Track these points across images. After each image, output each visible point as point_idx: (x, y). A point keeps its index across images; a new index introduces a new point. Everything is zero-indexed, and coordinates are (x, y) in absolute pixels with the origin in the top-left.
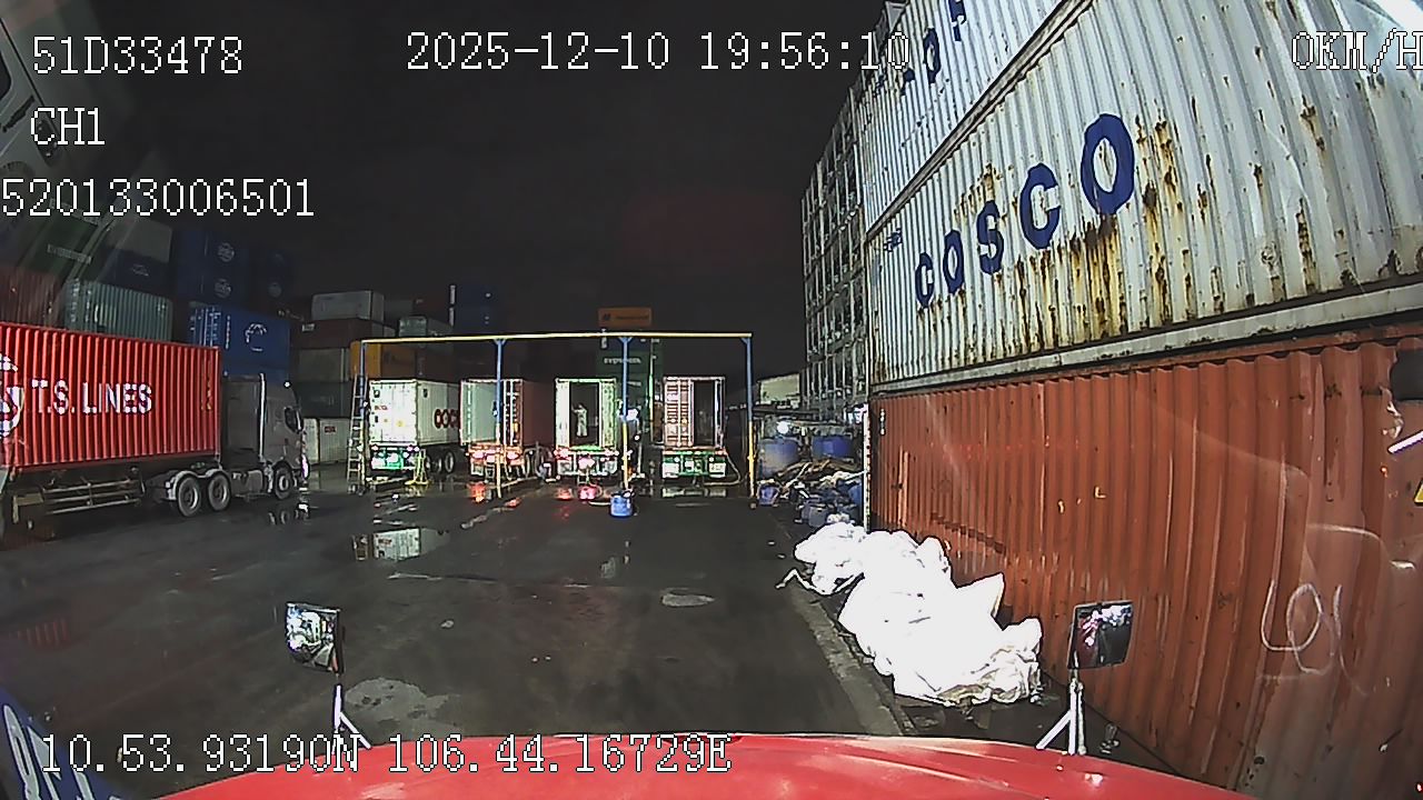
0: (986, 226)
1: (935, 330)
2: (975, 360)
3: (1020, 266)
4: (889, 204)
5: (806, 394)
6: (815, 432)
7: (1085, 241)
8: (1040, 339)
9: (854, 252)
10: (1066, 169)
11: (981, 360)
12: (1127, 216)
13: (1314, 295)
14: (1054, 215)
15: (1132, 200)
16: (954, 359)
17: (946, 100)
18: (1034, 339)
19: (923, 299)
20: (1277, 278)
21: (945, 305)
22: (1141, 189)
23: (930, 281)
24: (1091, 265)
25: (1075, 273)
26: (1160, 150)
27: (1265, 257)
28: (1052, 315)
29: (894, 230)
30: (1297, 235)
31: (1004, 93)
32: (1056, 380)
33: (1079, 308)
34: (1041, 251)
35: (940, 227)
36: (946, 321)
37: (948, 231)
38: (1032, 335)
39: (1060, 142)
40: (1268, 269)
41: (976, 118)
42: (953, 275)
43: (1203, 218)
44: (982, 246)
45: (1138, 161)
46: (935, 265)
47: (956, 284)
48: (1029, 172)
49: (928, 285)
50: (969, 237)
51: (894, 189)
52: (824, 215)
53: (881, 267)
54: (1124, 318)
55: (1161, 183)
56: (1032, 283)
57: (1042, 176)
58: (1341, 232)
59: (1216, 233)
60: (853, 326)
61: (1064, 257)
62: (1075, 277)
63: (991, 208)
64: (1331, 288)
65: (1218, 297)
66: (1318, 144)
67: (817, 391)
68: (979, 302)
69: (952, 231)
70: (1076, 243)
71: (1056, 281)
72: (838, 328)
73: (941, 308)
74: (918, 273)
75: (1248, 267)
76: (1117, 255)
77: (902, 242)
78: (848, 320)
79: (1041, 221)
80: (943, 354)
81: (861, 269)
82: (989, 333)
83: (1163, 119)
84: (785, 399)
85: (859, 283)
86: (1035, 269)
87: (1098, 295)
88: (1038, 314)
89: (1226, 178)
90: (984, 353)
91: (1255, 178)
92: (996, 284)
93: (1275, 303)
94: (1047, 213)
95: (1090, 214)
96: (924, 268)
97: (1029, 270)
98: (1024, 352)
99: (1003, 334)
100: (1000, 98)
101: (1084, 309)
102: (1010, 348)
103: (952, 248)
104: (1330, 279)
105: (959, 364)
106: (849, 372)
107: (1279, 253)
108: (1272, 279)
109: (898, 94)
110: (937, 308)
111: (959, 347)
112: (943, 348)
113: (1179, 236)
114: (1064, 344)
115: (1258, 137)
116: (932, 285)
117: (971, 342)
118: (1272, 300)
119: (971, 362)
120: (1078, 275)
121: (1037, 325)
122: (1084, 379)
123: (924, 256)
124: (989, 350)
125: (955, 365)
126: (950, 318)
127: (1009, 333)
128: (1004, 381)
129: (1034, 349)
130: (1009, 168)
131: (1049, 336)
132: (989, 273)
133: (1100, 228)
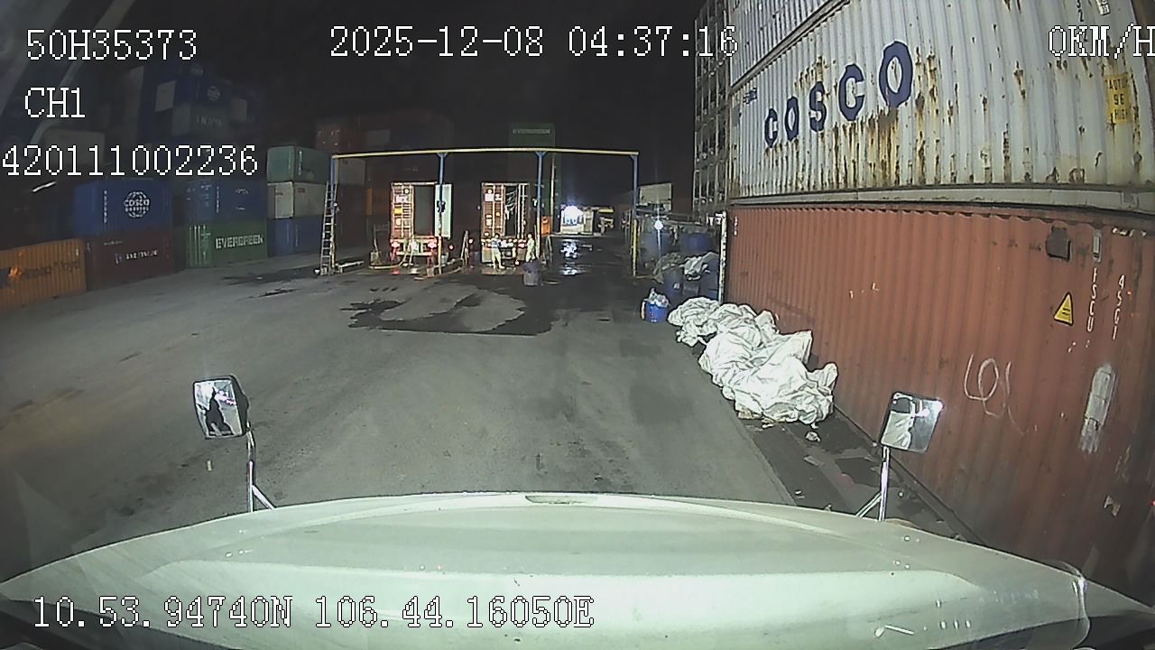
0: (815, 98)
1: (777, 165)
2: (803, 189)
3: (836, 130)
4: (748, 69)
6: (684, 230)
7: (877, 121)
8: (846, 181)
9: (721, 93)
10: (870, 70)
11: (806, 188)
12: (905, 110)
13: (1007, 184)
14: (860, 100)
15: (909, 101)
16: (788, 187)
18: (841, 180)
19: (770, 142)
20: (989, 169)
21: (785, 148)
22: (915, 95)
23: (775, 130)
24: (880, 138)
25: (870, 141)
26: (929, 73)
27: (982, 155)
28: (854, 166)
29: (751, 89)
30: (1003, 146)
32: (853, 210)
33: (871, 164)
34: (850, 122)
35: (784, 93)
36: (784, 159)
37: (790, 97)
38: (840, 177)
39: (868, 53)
40: (983, 161)
41: (813, 24)
42: (791, 128)
43: (950, 122)
44: (813, 112)
45: (915, 77)
46: (779, 119)
47: (793, 134)
48: (846, 68)
49: (774, 132)
50: (804, 104)
51: (753, 59)
53: (740, 114)
54: (897, 176)
55: (928, 93)
56: (842, 142)
57: (854, 72)
58: (1028, 149)
59: (956, 135)
60: (717, 150)
61: (864, 129)
62: (870, 144)
63: (820, 87)
64: (1018, 181)
65: (954, 173)
66: (1022, 93)
68: (807, 149)
69: (793, 97)
70: (872, 121)
71: (858, 144)
72: (705, 150)
73: (781, 149)
74: (767, 122)
75: (973, 157)
76: (897, 135)
77: (756, 98)
78: (713, 145)
79: (851, 102)
80: (781, 182)
81: (725, 109)
82: (812, 171)
83: (933, 54)
84: (658, 202)
85: (723, 117)
86: (845, 134)
87: (883, 157)
88: (845, 164)
89: (965, 101)
90: (809, 185)
91: (982, 105)
92: (820, 139)
93: (985, 183)
94: (856, 98)
95: (883, 105)
96: (771, 120)
97: (841, 134)
98: (835, 188)
99: (822, 174)
101: (874, 165)
102: (826, 184)
103: (792, 110)
104: (1017, 176)
105: (791, 189)
106: (712, 185)
107: (991, 154)
108: (987, 169)
110: (779, 149)
111: (792, 179)
112: (782, 177)
113: (935, 129)
114: (861, 187)
115: (987, 80)
116: (776, 132)
117: (800, 176)
118: (983, 182)
119: (799, 190)
120: (872, 143)
121: (844, 171)
122: (871, 212)
123: (771, 111)
124: (812, 184)
125: (789, 191)
126: (787, 158)
127: (826, 174)
128: (820, 206)
129: (842, 187)
130: (834, 62)
131: (851, 179)
132: (816, 131)
133: (888, 115)
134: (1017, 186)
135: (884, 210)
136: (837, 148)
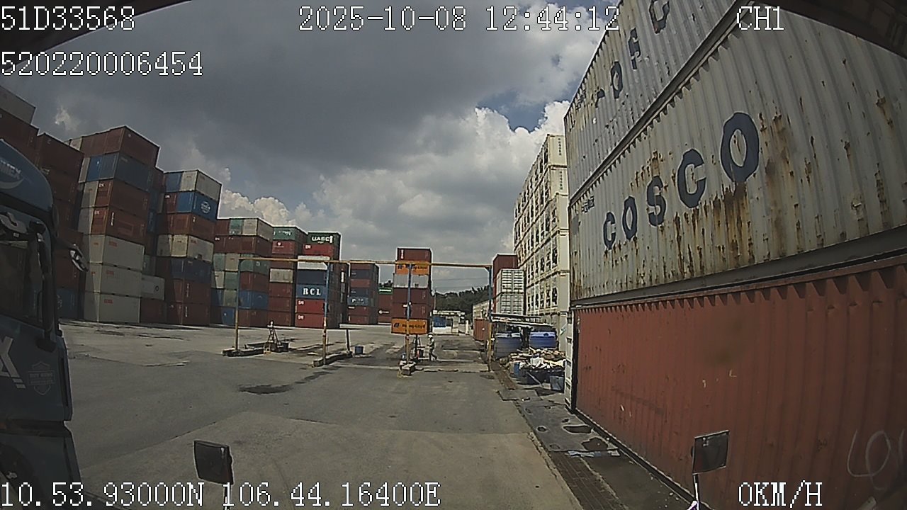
0: (654, 194)
1: (617, 264)
2: (644, 283)
3: (677, 220)
4: (586, 180)
7: (723, 201)
8: (691, 271)
10: (710, 152)
11: (648, 284)
12: (754, 183)
14: (701, 184)
15: (757, 171)
16: (629, 283)
17: (626, 109)
18: (686, 270)
19: (609, 244)
20: (862, 220)
21: (623, 247)
22: (764, 163)
23: (613, 232)
24: (728, 218)
25: (717, 223)
26: (776, 135)
27: (853, 206)
28: (700, 253)
29: (589, 198)
30: (876, 189)
31: (668, 103)
32: (702, 297)
33: (719, 247)
34: (692, 209)
35: (621, 195)
36: (624, 258)
37: (626, 198)
38: (685, 267)
39: (706, 133)
40: (855, 214)
41: (647, 122)
42: (630, 228)
43: (809, 181)
44: (650, 207)
45: (762, 144)
46: (617, 220)
47: (631, 233)
48: (684, 156)
49: (612, 234)
50: (641, 202)
51: (590, 171)
53: (579, 223)
54: (751, 254)
55: (779, 158)
56: (685, 232)
57: (693, 158)
59: (818, 192)
61: (709, 213)
62: (716, 228)
63: (657, 181)
64: (900, 224)
65: (820, 236)
66: (889, 124)
68: (647, 245)
69: (629, 198)
70: (717, 203)
71: (703, 230)
74: (606, 225)
75: (841, 213)
76: (747, 211)
77: (594, 205)
79: (692, 189)
80: (621, 280)
82: (654, 266)
83: (779, 114)
86: (688, 222)
87: (734, 238)
88: (690, 252)
89: (824, 152)
90: (651, 277)
91: (845, 151)
92: (660, 233)
94: (697, 183)
95: (728, 183)
96: (609, 223)
97: (683, 222)
98: (680, 279)
99: (665, 267)
100: (664, 107)
101: (723, 248)
102: (669, 276)
103: (629, 208)
104: (899, 218)
105: (632, 286)
107: (863, 203)
108: (859, 220)
109: (594, 106)
110: (617, 249)
111: (632, 276)
112: (622, 276)
113: (792, 195)
114: (708, 273)
115: (846, 121)
116: (615, 233)
117: (641, 272)
119: (641, 286)
120: (719, 225)
121: (689, 260)
123: (609, 214)
124: (654, 277)
125: (629, 288)
126: (626, 256)
127: (669, 265)
129: (687, 276)
130: (670, 154)
131: (697, 268)
132: (655, 225)
133: (735, 192)
136: (679, 239)
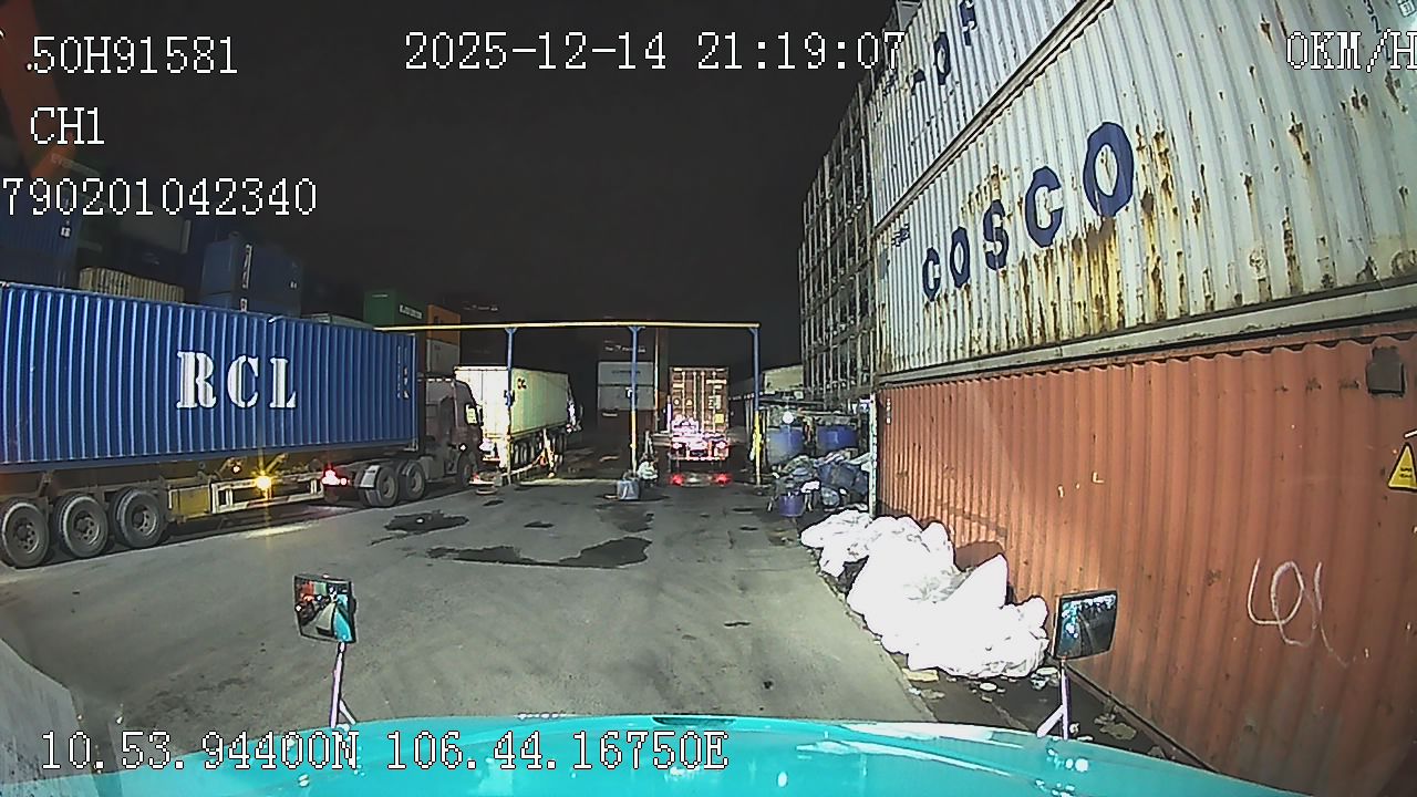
0: (992, 224)
1: (942, 322)
2: (980, 352)
3: (1024, 262)
4: (897, 200)
5: (810, 385)
6: (820, 422)
7: (1085, 240)
8: (1042, 334)
9: (860, 245)
10: (1069, 170)
11: (985, 352)
12: (1126, 219)
13: (1296, 298)
14: (1057, 216)
15: (1131, 204)
16: (959, 351)
17: (955, 102)
18: (1036, 333)
19: (930, 293)
20: (1264, 280)
21: (951, 298)
22: (1140, 193)
23: (937, 276)
24: (1091, 264)
25: (1076, 271)
26: (1158, 158)
27: (1252, 261)
28: (1054, 310)
29: (902, 226)
30: (1283, 241)
31: (1012, 97)
32: (1057, 372)
33: (1079, 304)
34: (1045, 249)
35: (948, 223)
37: (955, 228)
38: (1034, 329)
39: (1064, 147)
40: (1255, 272)
41: (984, 122)
42: (959, 271)
43: (1197, 222)
44: (988, 243)
45: (1137, 168)
46: (942, 260)
47: (962, 278)
48: (1034, 174)
49: (935, 279)
50: (976, 235)
51: (903, 186)
52: (831, 208)
53: (888, 262)
54: (1121, 314)
55: (1159, 188)
56: (1035, 280)
57: (1046, 178)
58: (1323, 239)
59: (1208, 237)
60: (858, 318)
61: (1066, 256)
62: (1076, 275)
63: (997, 207)
64: (1313, 290)
65: (1209, 295)
66: (1304, 158)
67: (821, 381)
68: (984, 296)
69: (960, 228)
70: (1077, 242)
71: (1058, 277)
72: (843, 320)
73: (947, 301)
74: (926, 266)
75: (1237, 269)
76: (1116, 256)
77: (909, 237)
78: (853, 312)
79: (1044, 220)
80: (948, 345)
81: (867, 262)
82: (993, 326)
83: (1162, 130)
84: (787, 390)
85: (864, 276)
86: (1038, 266)
87: (1098, 292)
88: (1041, 308)
89: (1219, 185)
90: (988, 346)
91: (1245, 187)
92: (1001, 279)
93: (1261, 303)
94: (1051, 214)
95: (1092, 216)
96: (931, 263)
97: (1032, 267)
98: (1027, 345)
99: (1007, 328)
100: (1008, 103)
101: (1084, 304)
102: (1013, 341)
103: (959, 244)
104: (1311, 283)
105: (964, 355)
106: (854, 364)
107: (1265, 258)
108: (1260, 280)
109: (909, 92)
110: (943, 301)
111: (964, 339)
112: (949, 339)
113: (1174, 239)
114: (1065, 338)
115: (1248, 150)
116: (939, 279)
117: (975, 335)
118: (1257, 301)
119: (976, 354)
120: (1079, 273)
121: (1039, 320)
122: (1083, 371)
123: (931, 251)
124: (993, 343)
125: (960, 357)
126: (955, 312)
127: (1013, 326)
128: (1007, 372)
129: (1037, 341)
130: (1016, 170)
131: (1050, 330)
132: (995, 269)
133: (1101, 229)
134: (1313, 297)
135: (1103, 367)
